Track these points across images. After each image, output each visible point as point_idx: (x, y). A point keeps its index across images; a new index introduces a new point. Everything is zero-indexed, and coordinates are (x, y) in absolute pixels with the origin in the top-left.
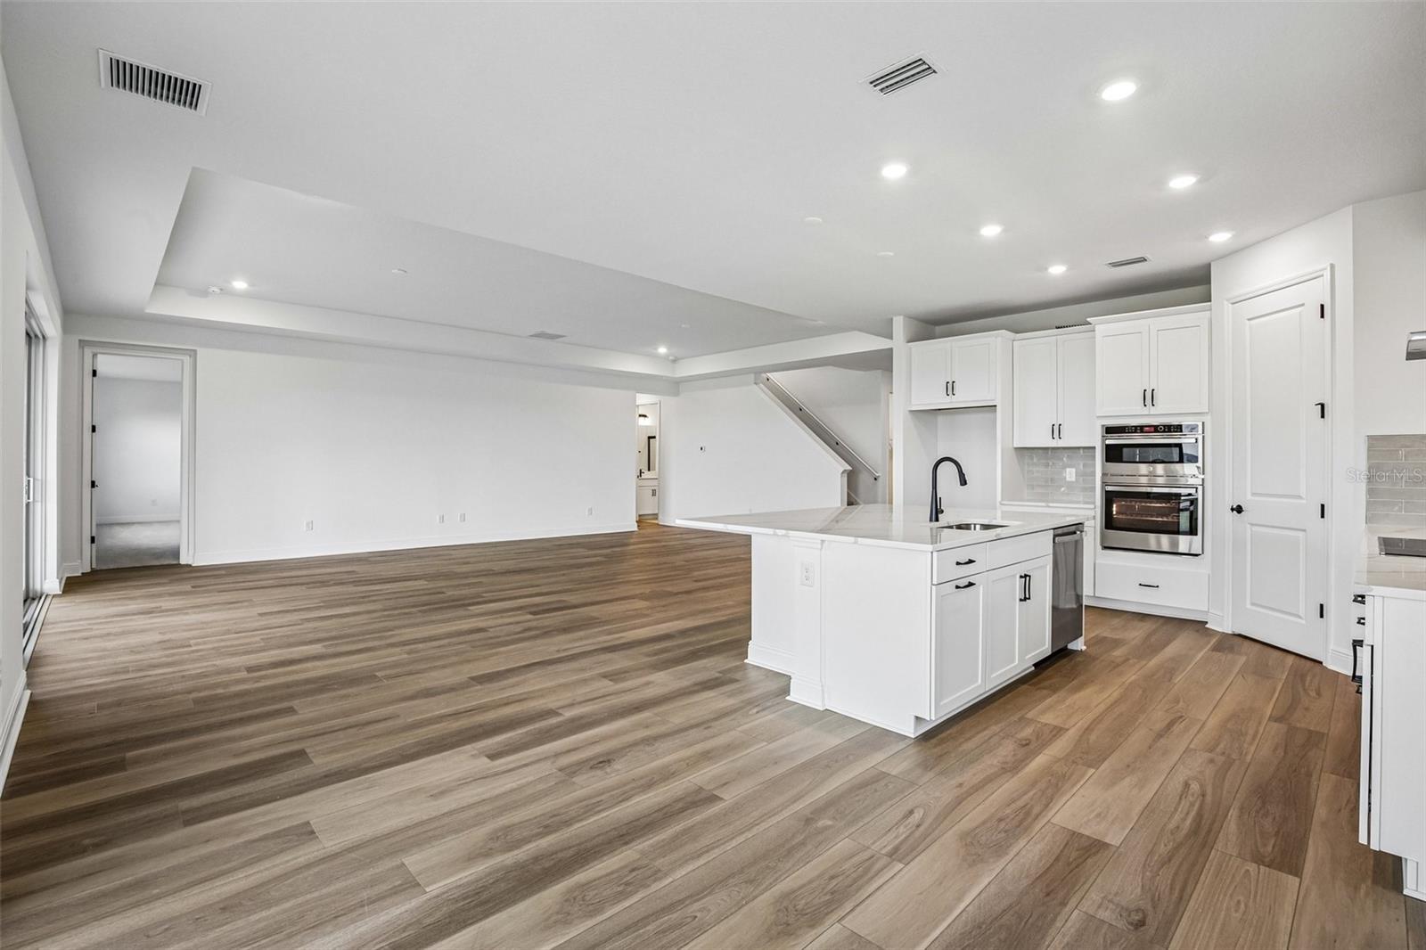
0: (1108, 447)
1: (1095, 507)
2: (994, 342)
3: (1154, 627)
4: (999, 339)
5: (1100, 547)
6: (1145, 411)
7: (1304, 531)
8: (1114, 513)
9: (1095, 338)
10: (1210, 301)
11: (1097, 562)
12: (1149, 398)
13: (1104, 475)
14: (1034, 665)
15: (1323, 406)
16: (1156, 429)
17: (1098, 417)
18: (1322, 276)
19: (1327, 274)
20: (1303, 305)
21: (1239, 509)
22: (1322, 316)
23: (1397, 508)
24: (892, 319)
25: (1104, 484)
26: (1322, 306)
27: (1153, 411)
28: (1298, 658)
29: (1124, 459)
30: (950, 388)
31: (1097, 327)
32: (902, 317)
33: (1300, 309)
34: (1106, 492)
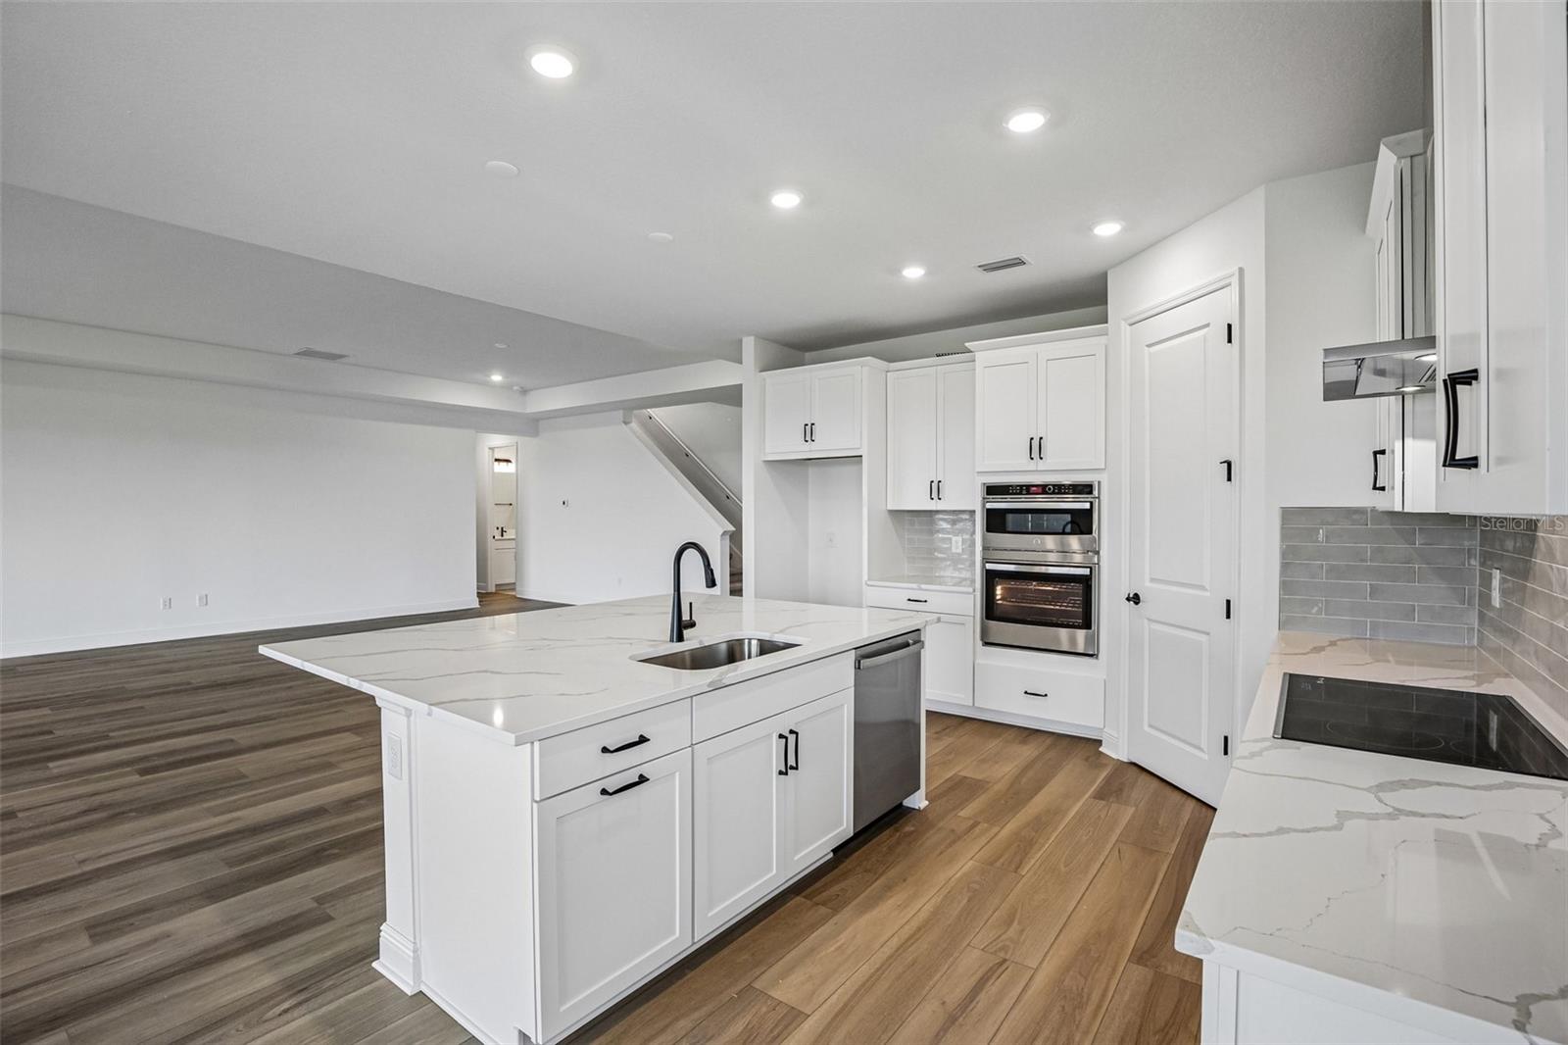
0: (990, 512)
1: (974, 591)
2: (858, 372)
3: (1036, 753)
4: (865, 369)
5: (980, 643)
6: (1032, 466)
7: (1208, 634)
8: (998, 597)
9: (974, 370)
10: (1107, 322)
11: (977, 662)
12: (1036, 448)
13: (985, 549)
14: (832, 851)
15: (1229, 464)
16: (1044, 489)
17: (978, 472)
18: (1229, 285)
19: (1235, 281)
20: (1208, 325)
21: (1135, 599)
22: (1230, 341)
23: (1316, 609)
24: (741, 341)
25: (985, 560)
26: (1230, 326)
27: (1041, 465)
28: (1199, 804)
29: (1009, 529)
30: (809, 432)
31: (978, 355)
32: (752, 338)
33: (1206, 330)
34: (987, 571)
